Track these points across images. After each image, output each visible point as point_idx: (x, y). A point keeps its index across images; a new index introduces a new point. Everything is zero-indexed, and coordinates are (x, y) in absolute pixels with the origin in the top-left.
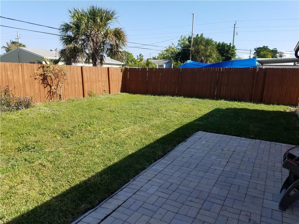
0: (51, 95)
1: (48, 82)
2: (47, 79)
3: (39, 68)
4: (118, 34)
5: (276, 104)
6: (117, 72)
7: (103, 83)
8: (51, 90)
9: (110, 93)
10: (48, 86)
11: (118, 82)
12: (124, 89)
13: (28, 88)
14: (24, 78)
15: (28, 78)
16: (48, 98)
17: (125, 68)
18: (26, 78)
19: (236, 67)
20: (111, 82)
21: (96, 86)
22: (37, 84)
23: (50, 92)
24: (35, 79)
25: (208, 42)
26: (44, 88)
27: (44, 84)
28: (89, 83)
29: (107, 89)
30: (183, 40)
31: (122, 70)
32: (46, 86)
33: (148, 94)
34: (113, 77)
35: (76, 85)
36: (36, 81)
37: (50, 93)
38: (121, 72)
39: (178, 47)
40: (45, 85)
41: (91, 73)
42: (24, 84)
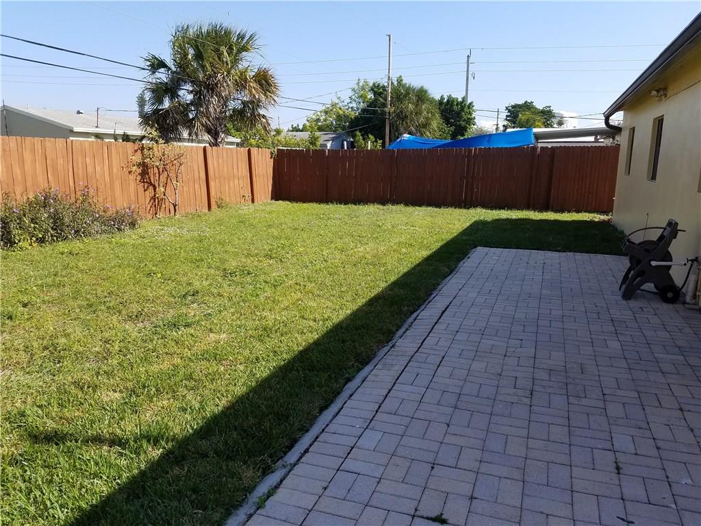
0: (155, 206)
1: (149, 178)
2: (148, 174)
3: (136, 151)
4: (264, 81)
5: (575, 211)
6: (264, 158)
7: (241, 181)
8: (155, 196)
9: (253, 201)
10: (151, 188)
11: (266, 180)
12: (278, 194)
13: (118, 192)
14: (113, 171)
15: (118, 172)
16: (151, 212)
17: (278, 150)
18: (115, 170)
19: (500, 147)
20: (254, 179)
21: (229, 188)
22: (133, 183)
23: (154, 198)
24: (130, 172)
25: (421, 95)
26: (145, 191)
27: (144, 182)
28: (217, 181)
29: (248, 194)
30: (363, 88)
31: (272, 153)
32: (148, 187)
33: (332, 202)
34: (257, 168)
35: (197, 186)
36: (132, 177)
37: (155, 201)
38: (271, 158)
39: (351, 105)
40: (146, 185)
41: (220, 161)
42: (112, 182)
